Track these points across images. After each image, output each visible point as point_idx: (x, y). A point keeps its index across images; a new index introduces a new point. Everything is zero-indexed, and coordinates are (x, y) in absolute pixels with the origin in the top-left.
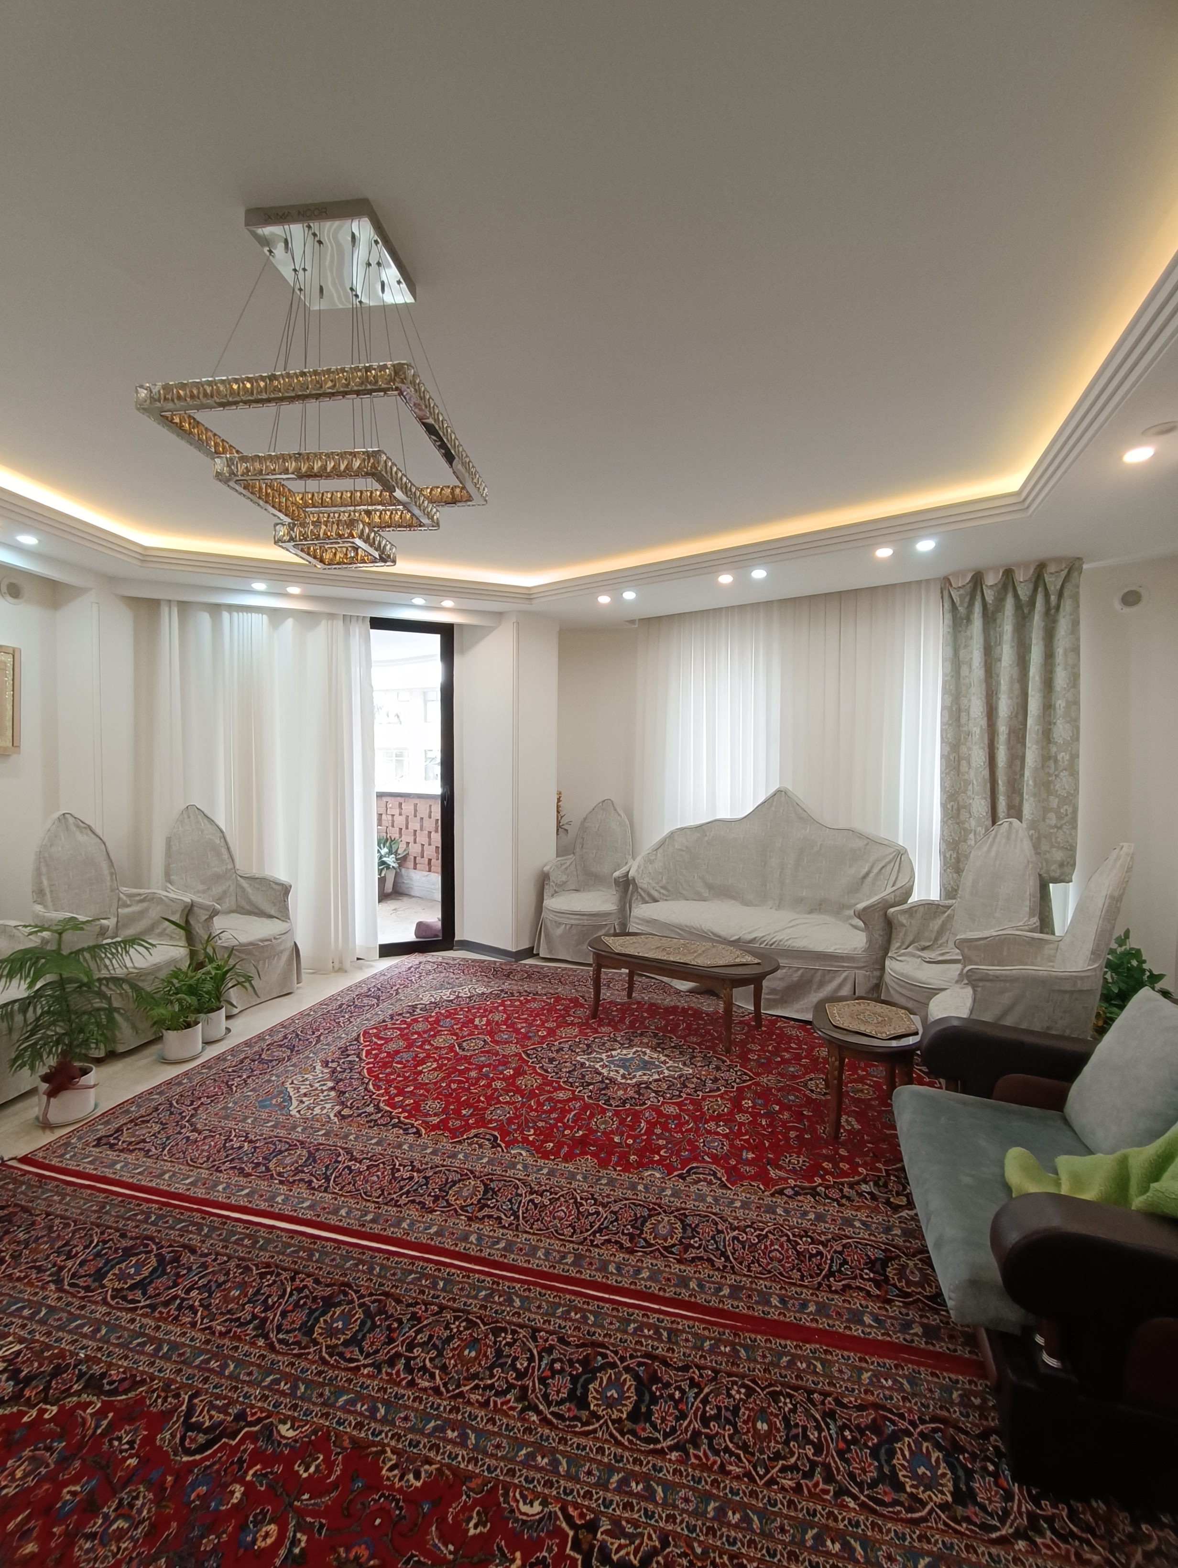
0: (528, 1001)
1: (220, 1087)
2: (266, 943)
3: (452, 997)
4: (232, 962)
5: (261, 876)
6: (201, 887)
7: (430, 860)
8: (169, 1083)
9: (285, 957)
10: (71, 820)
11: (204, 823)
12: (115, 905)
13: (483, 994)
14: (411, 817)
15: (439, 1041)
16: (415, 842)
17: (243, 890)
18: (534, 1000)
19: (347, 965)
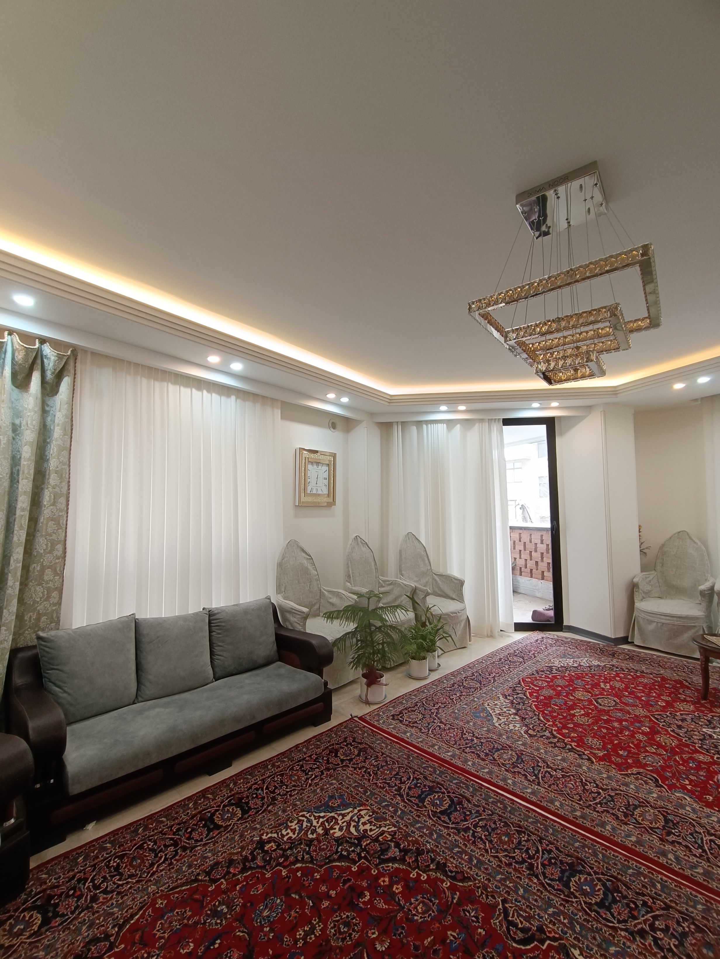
0: (638, 677)
1: (446, 699)
2: (454, 615)
3: (575, 665)
4: (440, 626)
5: (446, 574)
6: (416, 579)
7: (531, 570)
8: (417, 690)
9: (463, 624)
10: (359, 539)
11: (416, 542)
12: (377, 586)
13: (598, 666)
14: (517, 542)
15: (579, 694)
16: (520, 558)
17: (436, 582)
18: (644, 677)
19: (496, 632)
